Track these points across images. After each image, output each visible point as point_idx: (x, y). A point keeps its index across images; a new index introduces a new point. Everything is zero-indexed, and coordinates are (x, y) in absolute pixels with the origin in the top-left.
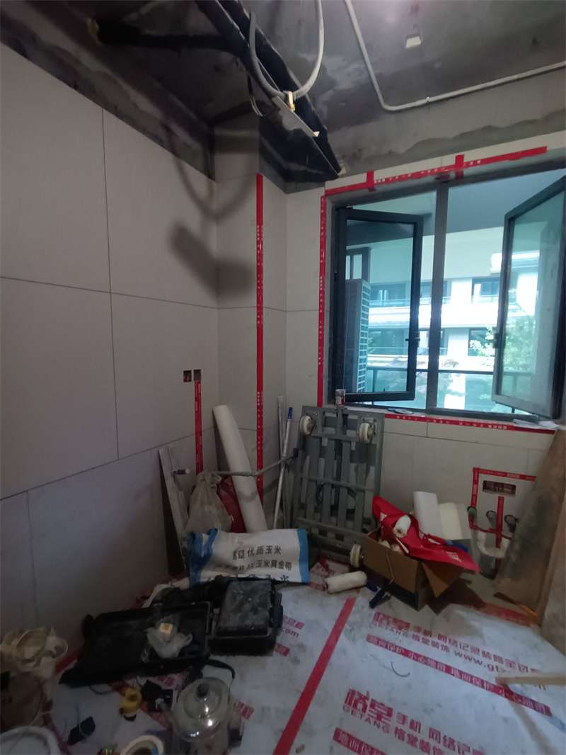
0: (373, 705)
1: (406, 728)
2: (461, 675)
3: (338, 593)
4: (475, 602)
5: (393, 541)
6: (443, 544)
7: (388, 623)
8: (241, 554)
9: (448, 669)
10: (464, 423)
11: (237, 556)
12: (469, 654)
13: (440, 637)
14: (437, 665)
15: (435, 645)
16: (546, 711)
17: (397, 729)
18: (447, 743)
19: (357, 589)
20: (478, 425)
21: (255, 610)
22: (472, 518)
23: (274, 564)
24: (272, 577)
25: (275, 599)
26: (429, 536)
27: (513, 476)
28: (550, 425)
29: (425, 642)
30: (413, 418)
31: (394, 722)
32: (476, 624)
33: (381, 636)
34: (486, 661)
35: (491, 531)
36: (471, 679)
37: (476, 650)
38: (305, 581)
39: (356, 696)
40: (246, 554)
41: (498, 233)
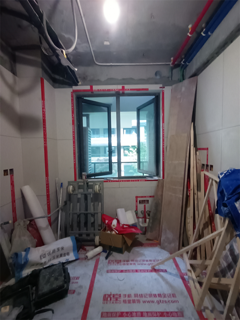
0: (113, 297)
1: (127, 298)
2: (141, 271)
3: (92, 258)
4: (140, 244)
5: (112, 230)
6: (129, 226)
7: (114, 263)
8: (44, 256)
9: (137, 271)
10: (132, 181)
11: (42, 257)
12: (142, 263)
13: (132, 261)
14: (133, 271)
15: (131, 264)
16: (166, 271)
17: (123, 300)
18: (140, 296)
19: (99, 254)
20: (136, 181)
21: (56, 279)
22: (137, 214)
23: (61, 255)
24: (61, 262)
25: (65, 271)
26: (124, 225)
27: (148, 197)
28: (156, 178)
29: (128, 264)
30: (114, 181)
31: (122, 299)
32: (142, 252)
33: (112, 269)
34: (147, 263)
35: (143, 218)
36: (144, 271)
37: (144, 261)
38: (77, 258)
39: (107, 296)
40: (47, 255)
41: (135, 113)
